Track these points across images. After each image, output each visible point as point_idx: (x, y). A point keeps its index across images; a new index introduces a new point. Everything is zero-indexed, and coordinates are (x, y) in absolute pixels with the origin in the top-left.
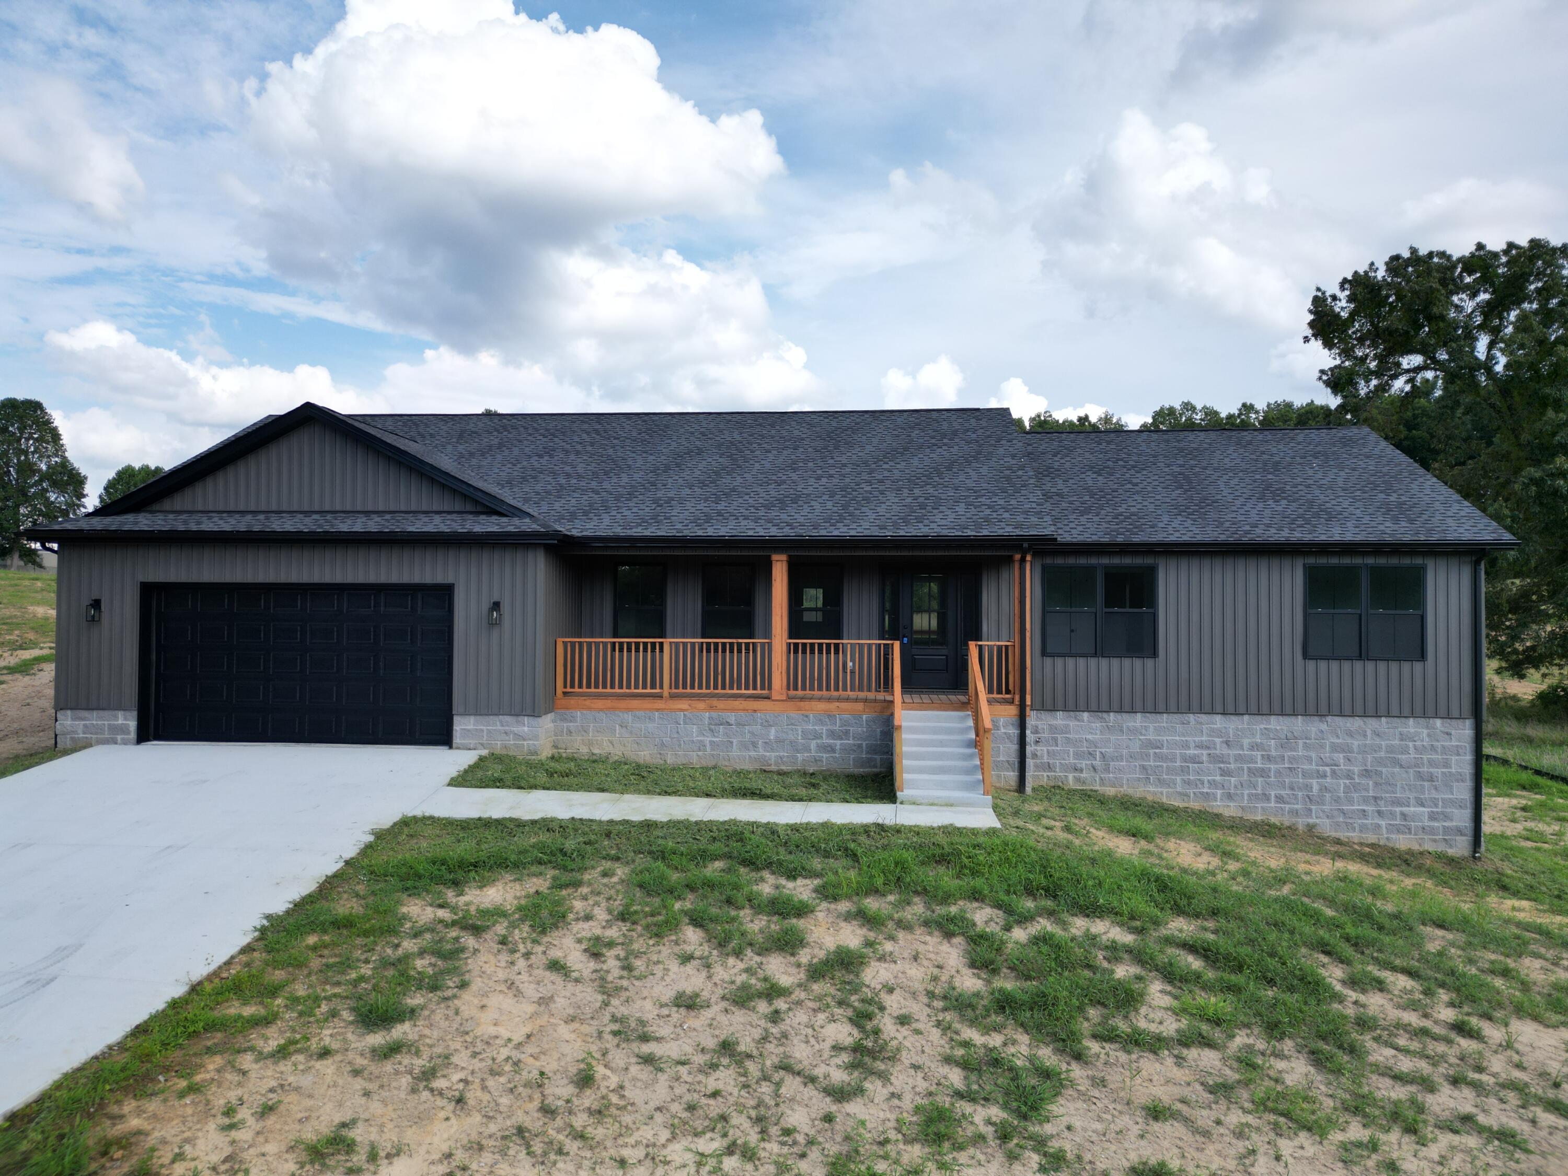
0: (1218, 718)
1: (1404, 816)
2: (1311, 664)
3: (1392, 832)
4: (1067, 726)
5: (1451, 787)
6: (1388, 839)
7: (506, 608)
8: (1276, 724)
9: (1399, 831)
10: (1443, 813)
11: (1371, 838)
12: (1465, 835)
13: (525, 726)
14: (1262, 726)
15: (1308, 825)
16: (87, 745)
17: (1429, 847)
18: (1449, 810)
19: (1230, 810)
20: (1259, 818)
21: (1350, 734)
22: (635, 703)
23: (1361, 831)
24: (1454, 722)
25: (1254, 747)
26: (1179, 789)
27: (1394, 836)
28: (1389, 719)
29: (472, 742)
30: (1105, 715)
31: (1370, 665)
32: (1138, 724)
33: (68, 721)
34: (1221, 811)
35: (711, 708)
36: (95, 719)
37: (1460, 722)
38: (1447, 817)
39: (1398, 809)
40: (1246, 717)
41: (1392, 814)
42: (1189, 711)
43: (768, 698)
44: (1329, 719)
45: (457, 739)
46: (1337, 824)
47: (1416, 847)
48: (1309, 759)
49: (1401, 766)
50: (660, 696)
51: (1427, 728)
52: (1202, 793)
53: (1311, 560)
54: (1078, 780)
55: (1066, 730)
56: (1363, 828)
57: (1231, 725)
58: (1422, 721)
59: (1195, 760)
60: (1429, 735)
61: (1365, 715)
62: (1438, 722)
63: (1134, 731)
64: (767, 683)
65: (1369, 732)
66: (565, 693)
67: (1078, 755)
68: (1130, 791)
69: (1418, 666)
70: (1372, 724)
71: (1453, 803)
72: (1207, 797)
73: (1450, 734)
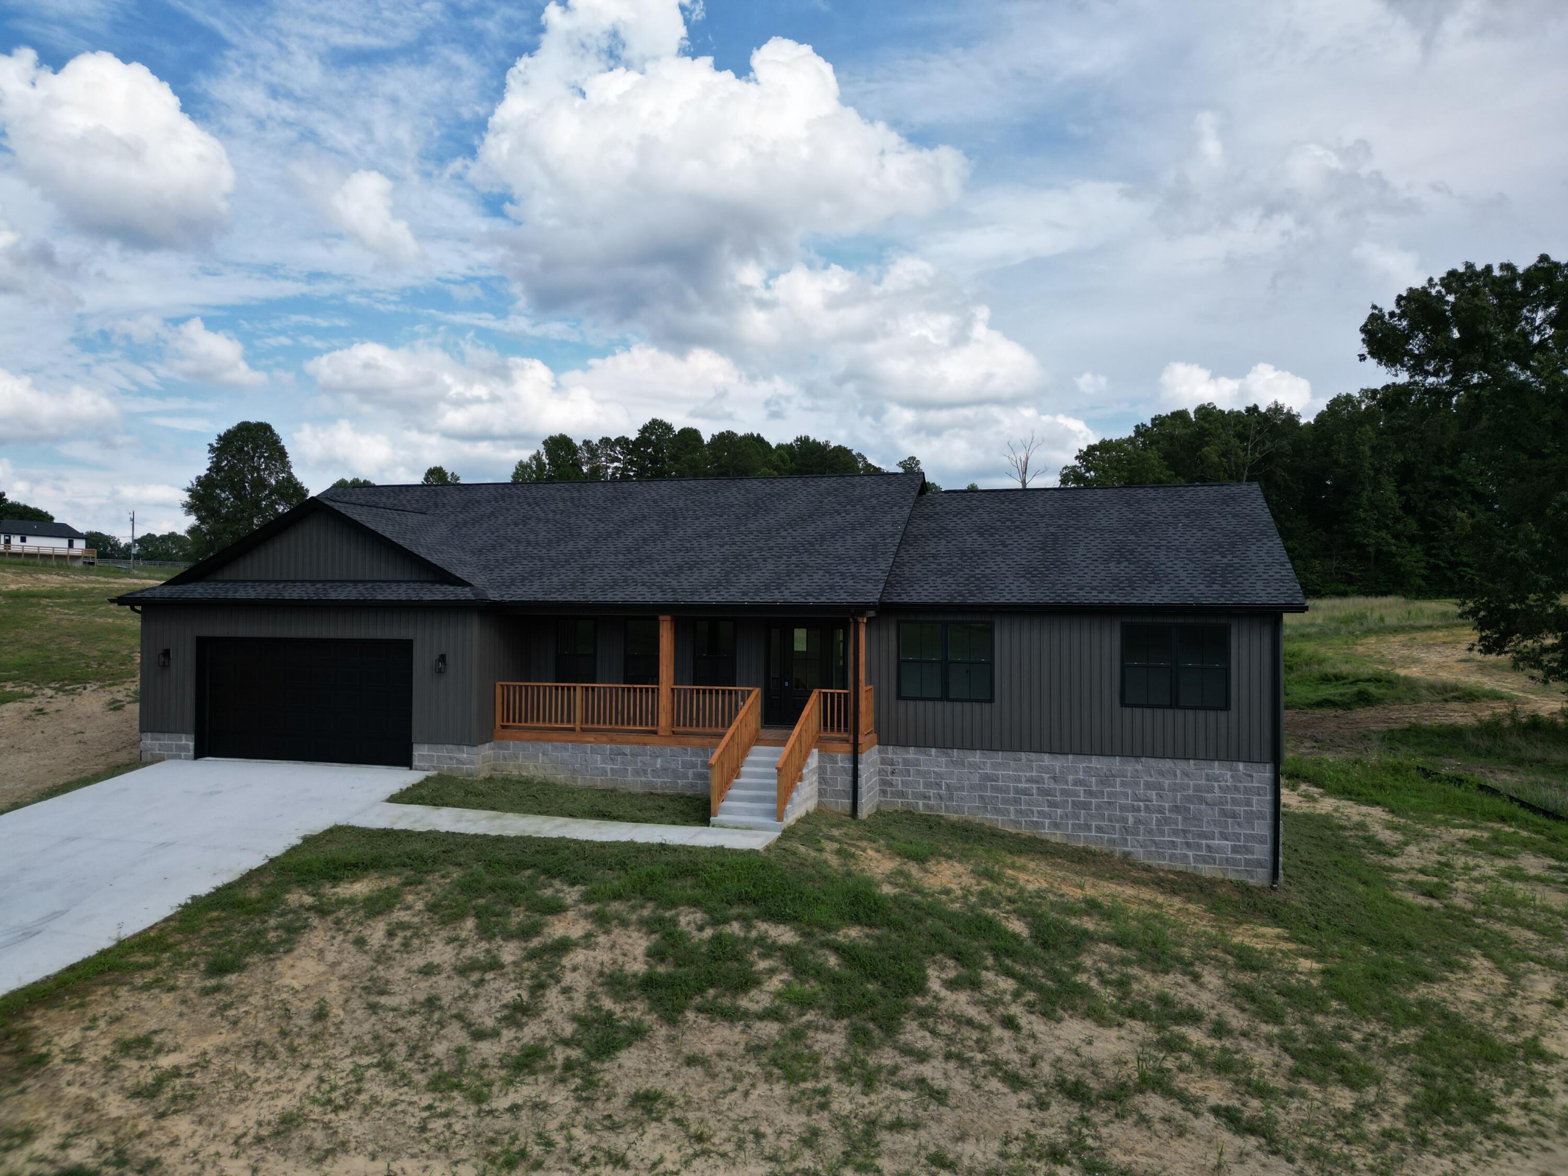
0: (1046, 757)
1: (1209, 847)
2: (1128, 711)
3: (1199, 862)
4: (918, 760)
5: (1253, 824)
6: (1195, 867)
7: (450, 660)
8: (1097, 763)
9: (1205, 862)
10: (1245, 846)
11: (1180, 866)
12: (1265, 867)
13: (465, 754)
14: (1084, 765)
15: (1124, 853)
16: (160, 759)
17: (1231, 876)
18: (1250, 844)
19: (1056, 837)
20: (1082, 845)
21: (1161, 773)
22: (554, 735)
23: (1170, 860)
24: (1255, 766)
25: (1077, 782)
26: (1012, 817)
27: (1200, 866)
28: (1196, 762)
29: (426, 765)
30: (949, 751)
31: (1179, 713)
32: (977, 759)
33: (149, 742)
34: (1048, 837)
35: (612, 741)
36: (167, 740)
37: (1261, 765)
38: (1248, 850)
39: (1204, 842)
40: (1070, 757)
41: (1199, 847)
42: (1021, 750)
43: (655, 732)
44: (1143, 759)
45: (416, 763)
46: (1150, 852)
47: (1220, 876)
48: (1126, 795)
49: (1207, 804)
50: (573, 730)
51: (1231, 770)
52: (1032, 822)
53: (1128, 620)
54: (926, 806)
55: (917, 763)
56: (1172, 857)
57: (1058, 763)
58: (1226, 763)
59: (1025, 792)
60: (1232, 777)
61: (1174, 757)
62: (1241, 766)
63: (972, 765)
64: (655, 721)
65: (1178, 773)
66: (503, 727)
67: (927, 785)
68: (971, 818)
69: (1222, 715)
70: (1182, 765)
71: (1253, 838)
72: (1036, 825)
73: (1251, 776)
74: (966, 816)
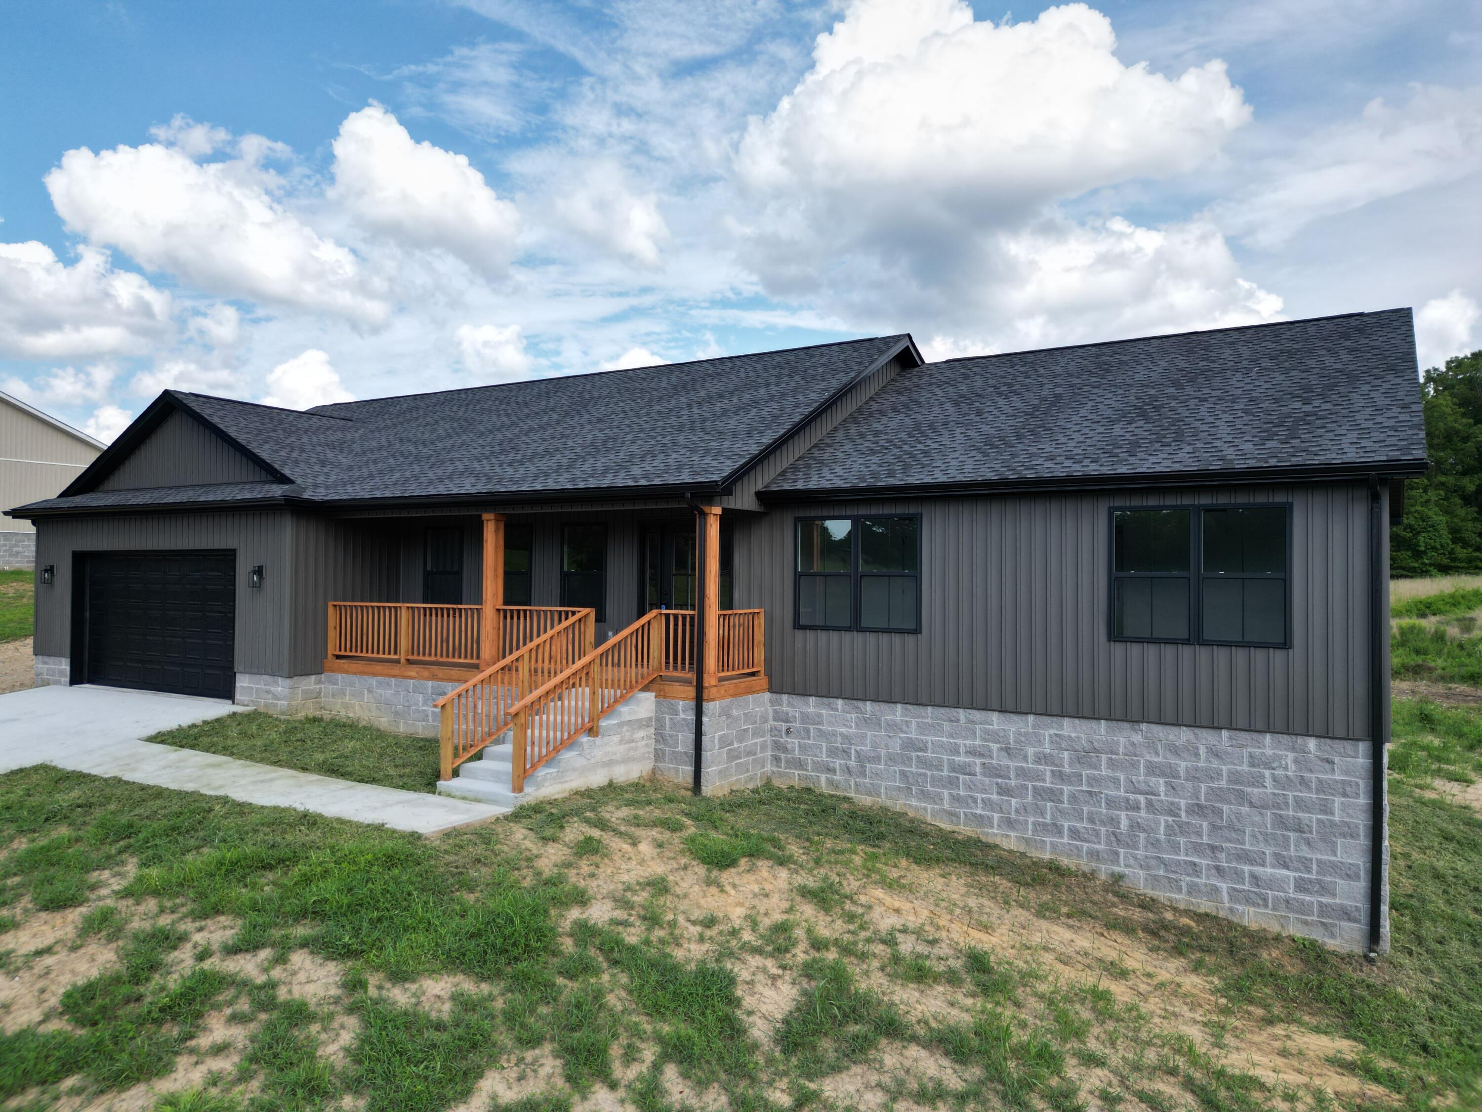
0: (995, 717)
1: (1255, 878)
2: (1119, 648)
3: (1238, 901)
4: (820, 715)
5: (1334, 844)
6: (1231, 910)
7: (266, 572)
8: (1069, 728)
9: (1248, 901)
10: (1319, 882)
11: (1205, 906)
12: (1355, 921)
14: (1052, 732)
15: (1113, 875)
17: (1295, 930)
18: (1328, 879)
19: (1010, 841)
20: (1047, 856)
21: (1174, 750)
22: (379, 667)
23: (1189, 893)
24: (1338, 745)
25: (1043, 758)
26: (946, 806)
27: (1240, 908)
28: (1233, 733)
29: (248, 699)
30: (860, 704)
31: (1203, 653)
32: (898, 718)
33: (40, 665)
34: (998, 841)
35: (434, 677)
37: (1348, 745)
38: (1325, 889)
39: (1246, 868)
40: (1031, 718)
41: (1238, 875)
43: (476, 667)
44: (1144, 726)
45: (238, 697)
46: (1155, 878)
47: (1274, 928)
48: (1116, 782)
49: (1251, 805)
50: (398, 661)
51: (1293, 750)
52: (975, 815)
53: (1119, 502)
54: (830, 782)
55: (819, 719)
56: (1193, 889)
57: (1012, 727)
58: (1285, 739)
59: (966, 770)
60: (1296, 761)
61: (1194, 724)
62: (1312, 744)
63: (892, 726)
64: (476, 652)
65: (1202, 751)
66: (338, 657)
67: (832, 752)
68: (889, 803)
69: (1278, 656)
70: (1207, 738)
71: (1336, 868)
72: (980, 820)
73: (1332, 763)
74: (883, 800)
